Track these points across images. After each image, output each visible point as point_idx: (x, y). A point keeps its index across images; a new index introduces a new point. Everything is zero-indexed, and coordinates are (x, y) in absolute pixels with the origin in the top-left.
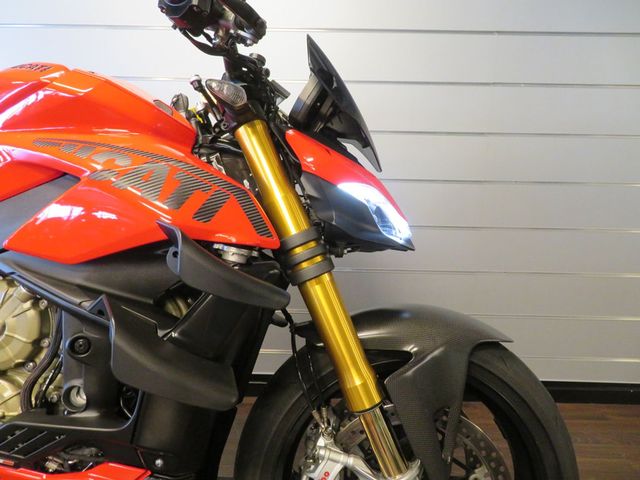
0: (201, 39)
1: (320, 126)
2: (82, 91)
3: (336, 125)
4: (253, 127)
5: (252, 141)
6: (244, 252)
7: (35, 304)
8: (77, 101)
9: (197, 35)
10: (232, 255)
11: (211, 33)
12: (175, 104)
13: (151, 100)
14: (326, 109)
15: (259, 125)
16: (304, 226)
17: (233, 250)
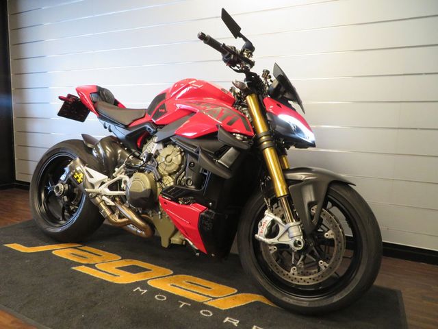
0: (236, 68)
1: (281, 96)
2: (199, 86)
3: (287, 96)
4: (251, 96)
5: (250, 100)
6: (242, 136)
7: (181, 154)
8: (198, 90)
9: (234, 67)
10: (238, 137)
11: (239, 65)
12: (231, 90)
13: (220, 89)
14: (282, 89)
15: (254, 96)
16: (266, 130)
17: (239, 135)
